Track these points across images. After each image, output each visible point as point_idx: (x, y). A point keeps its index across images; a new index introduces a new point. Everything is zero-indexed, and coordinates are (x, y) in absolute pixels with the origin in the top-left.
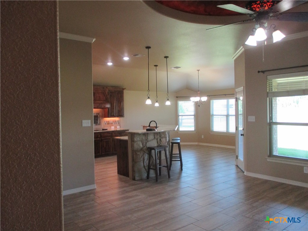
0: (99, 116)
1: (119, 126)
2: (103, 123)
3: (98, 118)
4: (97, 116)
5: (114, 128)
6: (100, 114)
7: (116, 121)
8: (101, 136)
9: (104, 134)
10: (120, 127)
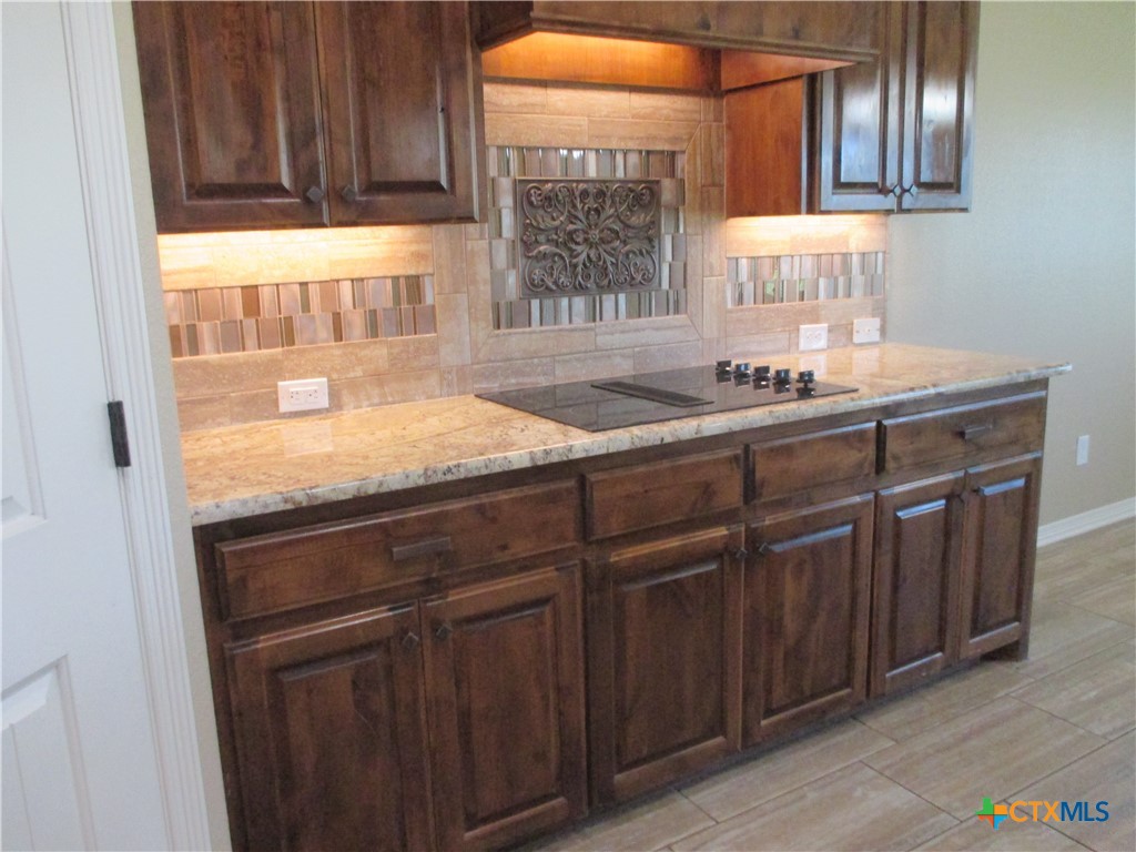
0: (668, 190)
1: (877, 322)
2: (711, 282)
3: (655, 223)
4: (652, 188)
5: (822, 343)
6: (682, 162)
7: (846, 256)
8: (751, 490)
9: (788, 451)
10: (883, 331)
